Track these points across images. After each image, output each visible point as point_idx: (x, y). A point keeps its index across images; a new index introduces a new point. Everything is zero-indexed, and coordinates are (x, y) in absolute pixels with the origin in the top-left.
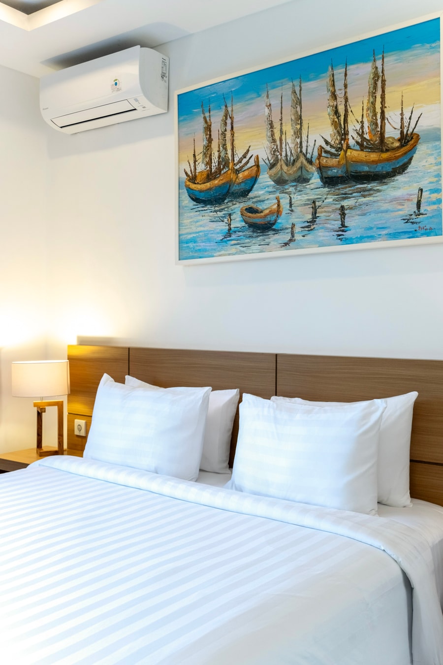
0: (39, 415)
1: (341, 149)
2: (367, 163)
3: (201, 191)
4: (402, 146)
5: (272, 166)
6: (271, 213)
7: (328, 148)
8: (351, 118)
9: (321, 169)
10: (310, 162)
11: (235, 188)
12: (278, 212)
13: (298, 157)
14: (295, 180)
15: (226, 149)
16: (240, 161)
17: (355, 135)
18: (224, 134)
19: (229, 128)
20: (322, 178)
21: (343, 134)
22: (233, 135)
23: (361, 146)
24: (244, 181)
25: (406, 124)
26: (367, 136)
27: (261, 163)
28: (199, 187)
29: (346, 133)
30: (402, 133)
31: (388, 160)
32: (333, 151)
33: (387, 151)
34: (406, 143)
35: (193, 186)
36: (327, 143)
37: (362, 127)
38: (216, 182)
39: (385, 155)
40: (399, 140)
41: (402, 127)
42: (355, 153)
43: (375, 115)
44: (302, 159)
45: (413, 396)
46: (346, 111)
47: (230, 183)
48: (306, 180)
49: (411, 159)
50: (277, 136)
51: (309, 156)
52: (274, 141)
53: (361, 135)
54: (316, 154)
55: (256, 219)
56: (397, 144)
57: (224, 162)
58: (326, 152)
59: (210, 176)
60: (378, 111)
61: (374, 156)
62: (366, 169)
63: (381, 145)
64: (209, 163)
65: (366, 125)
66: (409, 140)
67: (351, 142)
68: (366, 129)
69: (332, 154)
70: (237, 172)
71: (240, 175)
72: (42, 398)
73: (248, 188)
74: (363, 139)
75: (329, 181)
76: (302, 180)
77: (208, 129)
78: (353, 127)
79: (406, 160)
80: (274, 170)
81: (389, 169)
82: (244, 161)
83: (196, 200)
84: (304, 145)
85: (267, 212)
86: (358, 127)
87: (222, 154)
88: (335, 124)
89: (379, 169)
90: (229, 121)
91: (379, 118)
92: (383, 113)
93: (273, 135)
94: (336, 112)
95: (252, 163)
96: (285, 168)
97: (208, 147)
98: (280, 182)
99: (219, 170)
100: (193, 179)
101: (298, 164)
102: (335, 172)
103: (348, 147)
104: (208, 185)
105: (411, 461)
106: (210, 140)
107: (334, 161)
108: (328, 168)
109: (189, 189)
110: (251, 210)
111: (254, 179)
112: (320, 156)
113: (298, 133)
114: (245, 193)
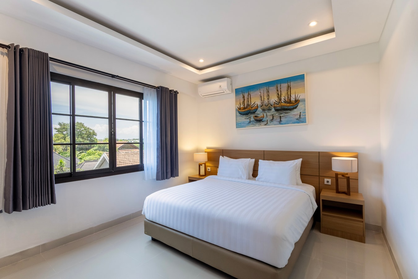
0: (199, 166)
1: (280, 103)
2: (287, 106)
3: (242, 112)
4: (295, 102)
5: (261, 106)
6: (261, 117)
7: (276, 102)
8: (282, 96)
9: (274, 107)
10: (272, 106)
11: (251, 111)
12: (263, 117)
13: (268, 104)
14: (268, 110)
15: (249, 102)
16: (253, 105)
17: (283, 100)
18: (248, 98)
19: (249, 97)
20: (275, 109)
21: (280, 100)
22: (251, 99)
23: (285, 102)
24: (254, 109)
25: (296, 98)
26: (286, 100)
27: (258, 105)
28: (241, 111)
29: (281, 99)
30: (295, 99)
31: (292, 105)
32: (278, 103)
33: (292, 103)
34: (296, 102)
35: (240, 111)
36: (276, 101)
37: (285, 98)
38: (246, 110)
39: (291, 105)
40: (295, 101)
41: (295, 98)
42: (283, 104)
43: (288, 95)
44: (269, 105)
45: (301, 159)
46: (281, 94)
47: (250, 110)
48: (271, 110)
49: (298, 105)
50: (263, 99)
51: (271, 104)
52: (262, 100)
53: (285, 100)
54: (273, 104)
55: (258, 119)
56: (294, 102)
57: (248, 105)
58: (276, 103)
59: (244, 108)
60: (289, 94)
61: (288, 105)
62: (286, 107)
63: (290, 102)
64: (244, 105)
65: (286, 97)
66: (297, 101)
67: (282, 101)
68: (286, 98)
69: (277, 104)
70: (252, 107)
71: (253, 108)
72: (201, 162)
73: (255, 111)
74: (285, 101)
75: (277, 110)
76: (270, 110)
77: (244, 97)
78: (283, 98)
79: (296, 106)
80: (262, 107)
81: (292, 107)
82: (254, 105)
83: (241, 114)
84: (270, 101)
85: (260, 117)
86: (284, 98)
87: (248, 103)
88: (278, 97)
89: (289, 107)
90: (249, 95)
91: (289, 96)
92: (290, 95)
93: (261, 99)
94: (278, 94)
95: (256, 105)
96: (265, 107)
97: (244, 101)
98: (264, 110)
99: (247, 107)
100: (240, 109)
101: (268, 106)
102: (278, 108)
103: (282, 102)
104: (244, 110)
105: (300, 174)
106: (244, 100)
107: (278, 105)
108: (276, 107)
109: (238, 111)
110: (256, 116)
111: (257, 109)
112: (274, 104)
113: (268, 99)
114: (254, 113)
